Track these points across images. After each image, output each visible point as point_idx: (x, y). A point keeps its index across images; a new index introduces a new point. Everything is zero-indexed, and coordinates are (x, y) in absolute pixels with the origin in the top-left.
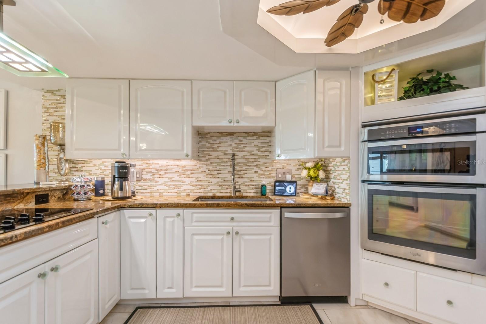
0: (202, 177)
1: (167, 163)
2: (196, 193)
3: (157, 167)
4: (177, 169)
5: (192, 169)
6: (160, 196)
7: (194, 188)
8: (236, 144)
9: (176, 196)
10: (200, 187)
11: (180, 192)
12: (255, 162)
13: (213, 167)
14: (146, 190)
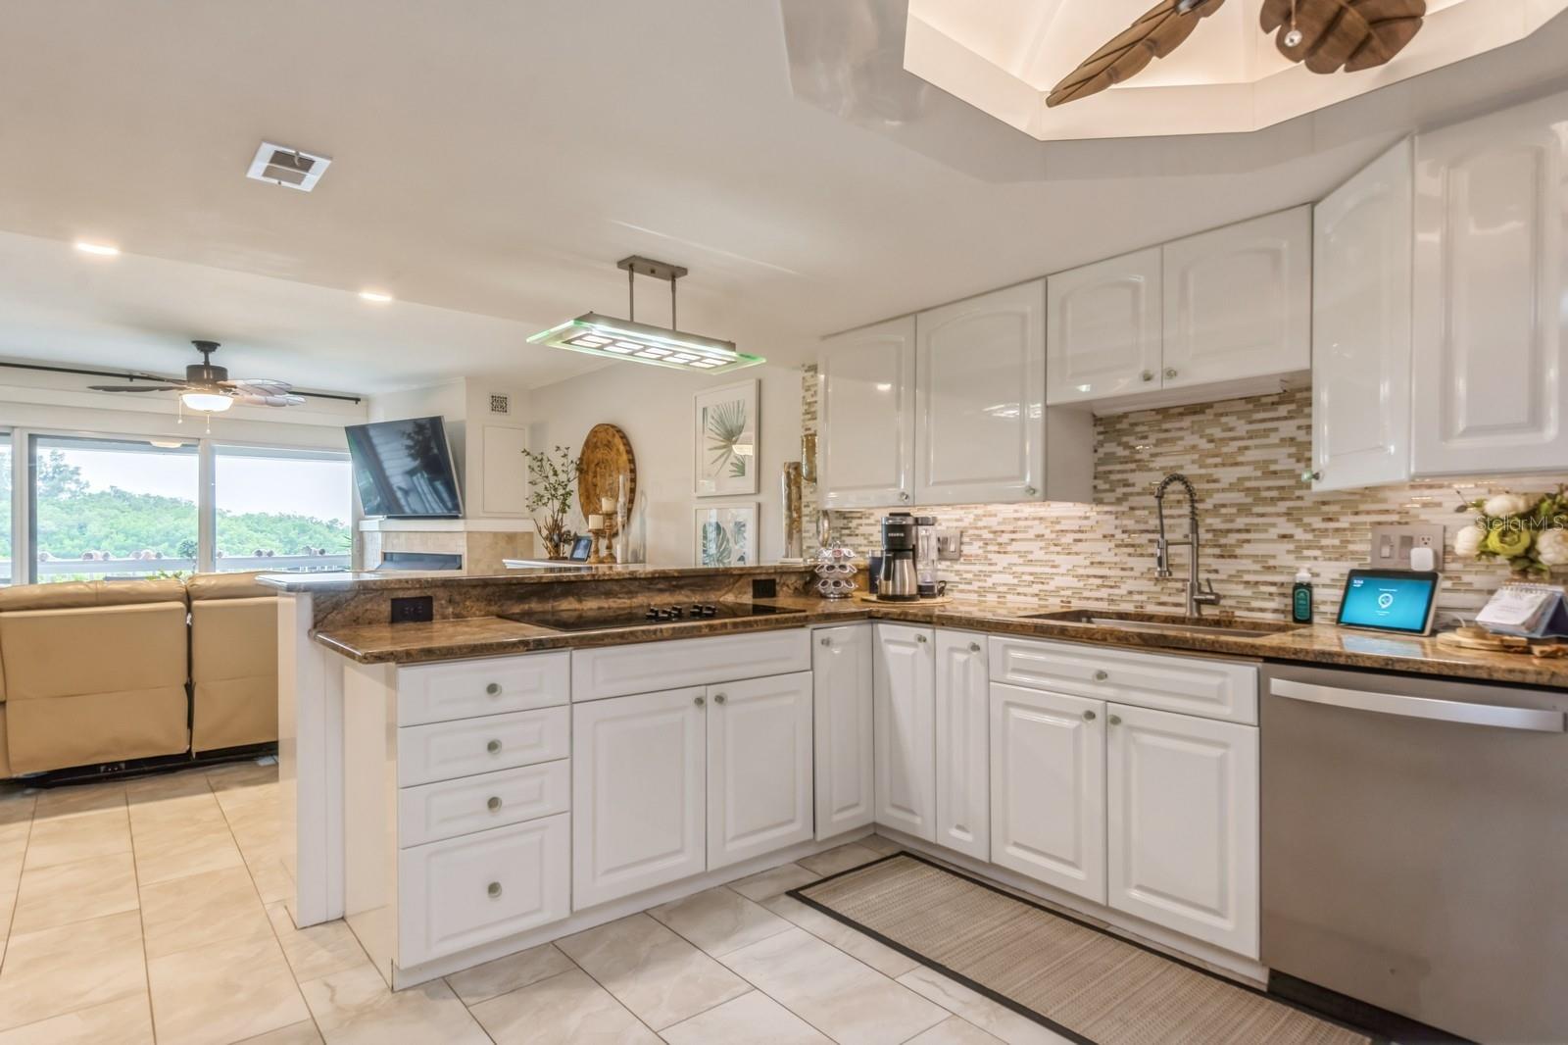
0: (1105, 551)
1: (1016, 511)
2: (1088, 599)
3: (993, 522)
4: (1039, 528)
5: (1077, 528)
6: (999, 603)
7: (1081, 584)
8: (1211, 441)
9: (1036, 606)
10: (1099, 581)
11: (1048, 594)
12: (1282, 499)
13: (1137, 522)
14: (970, 583)
